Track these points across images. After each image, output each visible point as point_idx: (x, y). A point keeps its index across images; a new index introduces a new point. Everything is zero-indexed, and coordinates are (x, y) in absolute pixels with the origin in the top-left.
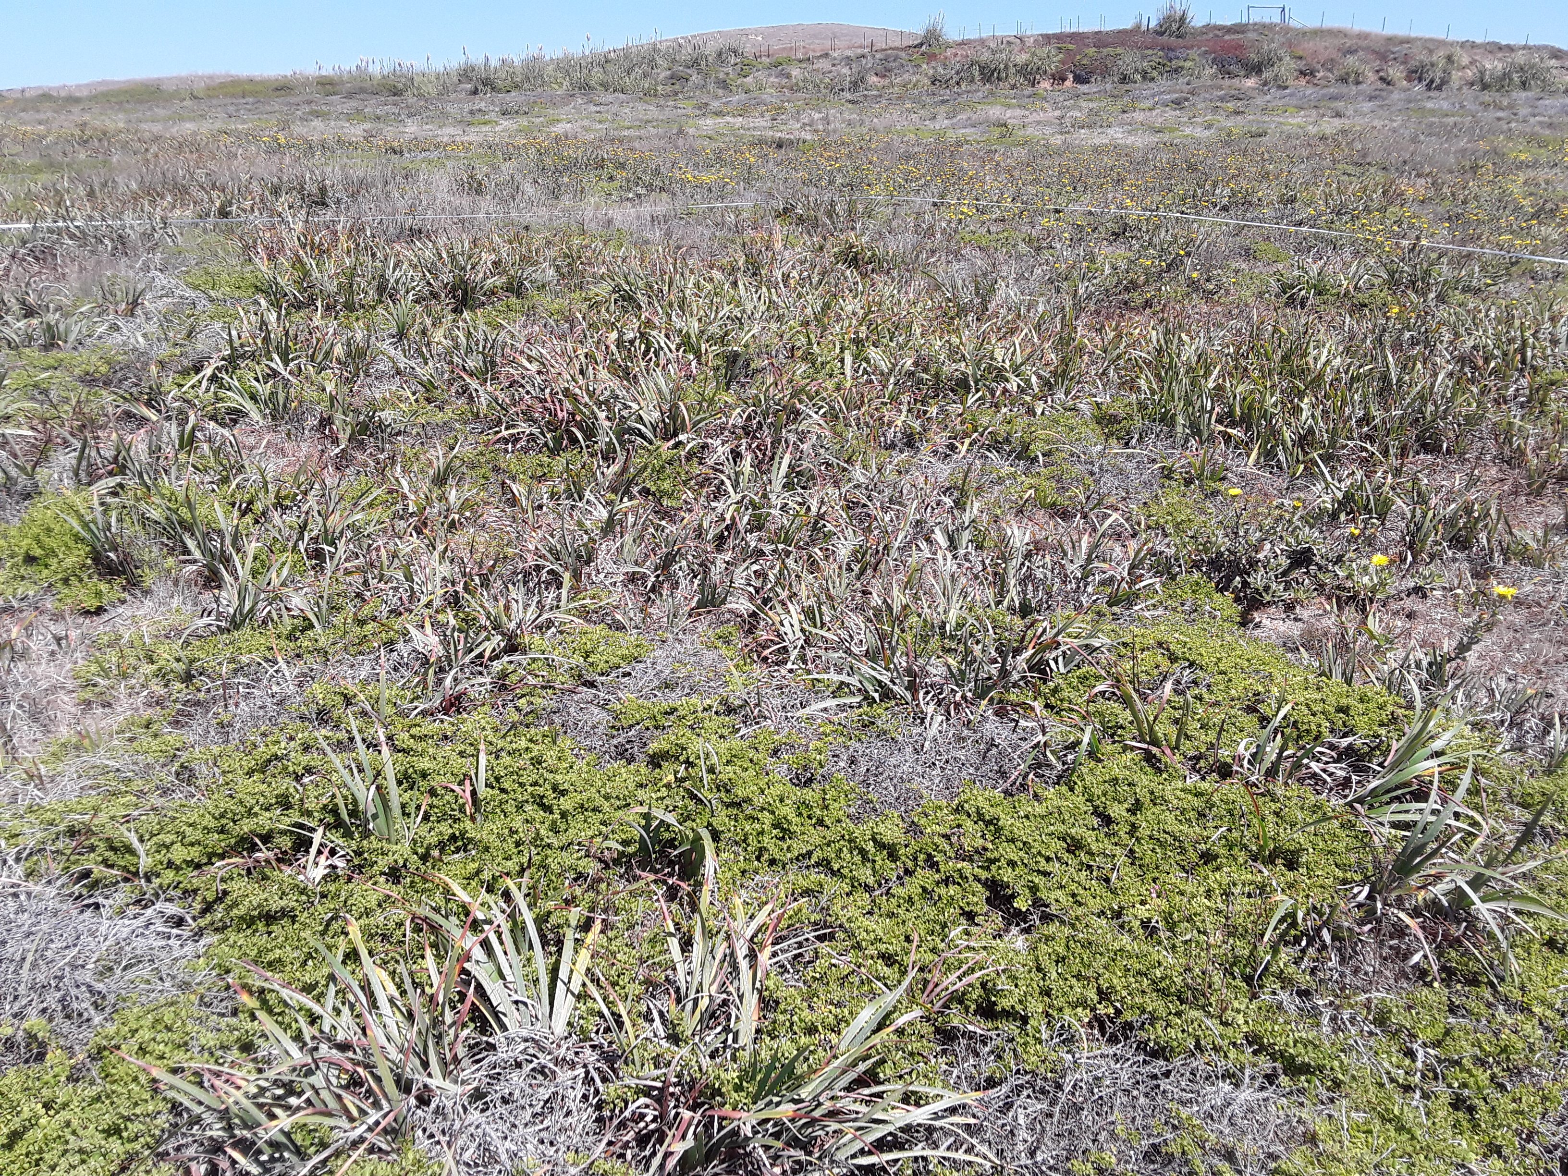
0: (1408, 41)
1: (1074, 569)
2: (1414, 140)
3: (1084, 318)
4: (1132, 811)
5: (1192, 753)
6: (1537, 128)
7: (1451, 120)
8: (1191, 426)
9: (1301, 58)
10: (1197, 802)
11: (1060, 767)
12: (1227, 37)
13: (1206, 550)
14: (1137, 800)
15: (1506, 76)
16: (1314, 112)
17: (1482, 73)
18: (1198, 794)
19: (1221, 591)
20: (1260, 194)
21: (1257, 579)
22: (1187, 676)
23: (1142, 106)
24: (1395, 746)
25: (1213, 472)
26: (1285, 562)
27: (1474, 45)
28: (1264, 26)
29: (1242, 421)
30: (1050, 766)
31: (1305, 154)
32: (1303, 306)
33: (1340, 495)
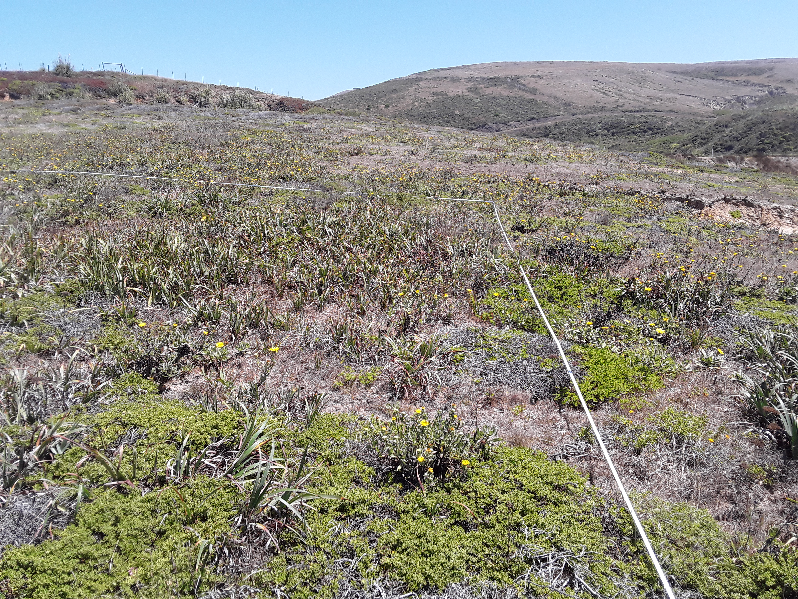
0: (185, 83)
1: (59, 386)
2: (198, 131)
3: (40, 235)
4: (115, 525)
5: (143, 477)
6: (251, 126)
7: (213, 122)
8: (114, 290)
9: (136, 90)
10: (149, 505)
11: (68, 513)
12: (94, 78)
13: (133, 358)
14: (117, 518)
15: (233, 101)
16: (148, 117)
17: (222, 99)
18: (150, 501)
19: (146, 377)
20: (128, 160)
21: (163, 368)
22: (134, 434)
23: (54, 112)
24: (242, 437)
25: (131, 313)
26: (175, 354)
27: (216, 87)
28: (113, 73)
29: (140, 283)
30: (61, 515)
31: (148, 138)
32: (161, 217)
33: (196, 314)
